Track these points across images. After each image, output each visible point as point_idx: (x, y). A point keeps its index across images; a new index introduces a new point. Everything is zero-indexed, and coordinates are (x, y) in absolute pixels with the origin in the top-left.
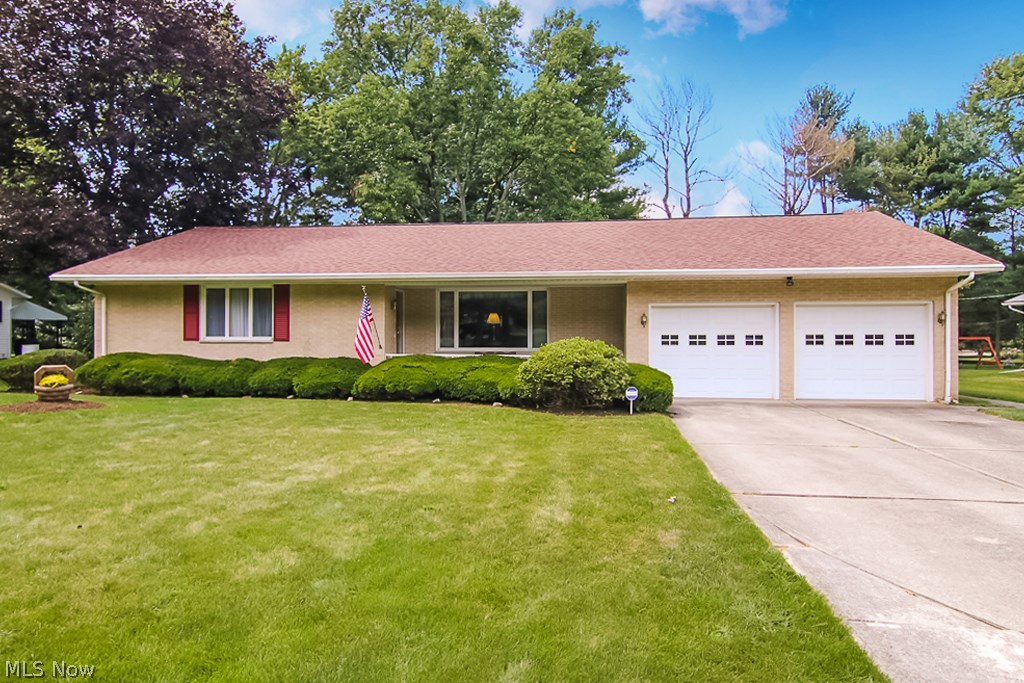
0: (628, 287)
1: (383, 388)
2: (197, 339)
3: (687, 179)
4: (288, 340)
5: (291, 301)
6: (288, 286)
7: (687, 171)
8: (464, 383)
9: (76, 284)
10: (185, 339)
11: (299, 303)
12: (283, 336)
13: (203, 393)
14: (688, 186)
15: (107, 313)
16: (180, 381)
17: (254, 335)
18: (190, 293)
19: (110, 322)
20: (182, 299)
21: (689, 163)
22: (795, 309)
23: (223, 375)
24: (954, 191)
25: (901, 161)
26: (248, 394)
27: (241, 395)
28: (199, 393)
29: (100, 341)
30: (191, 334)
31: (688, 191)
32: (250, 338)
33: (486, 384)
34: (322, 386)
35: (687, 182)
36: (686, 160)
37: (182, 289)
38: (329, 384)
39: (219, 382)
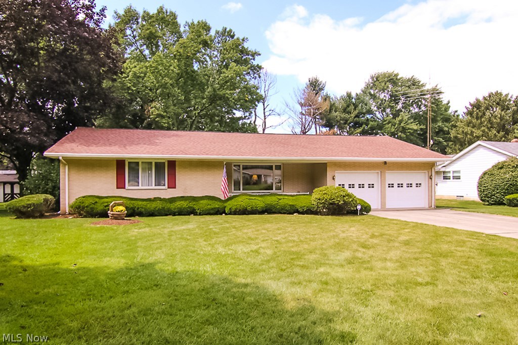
0: (328, 164)
1: (246, 209)
2: (124, 188)
3: (264, 113)
4: (175, 188)
5: (177, 168)
6: (175, 161)
7: (264, 109)
8: (279, 205)
9: (61, 158)
10: (117, 188)
11: (181, 170)
12: (172, 185)
13: (148, 214)
14: (265, 117)
15: (68, 174)
16: (136, 209)
17: (155, 186)
18: (120, 164)
19: (70, 179)
20: (115, 167)
21: (265, 106)
22: (386, 174)
23: (158, 205)
24: (364, 126)
25: (344, 112)
26: (170, 215)
27: (166, 215)
28: (147, 215)
29: (65, 190)
30: (121, 185)
31: (265, 119)
32: (154, 187)
33: (290, 205)
34: (212, 209)
35: (264, 115)
36: (264, 105)
37: (115, 162)
38: (215, 208)
39: (157, 209)
